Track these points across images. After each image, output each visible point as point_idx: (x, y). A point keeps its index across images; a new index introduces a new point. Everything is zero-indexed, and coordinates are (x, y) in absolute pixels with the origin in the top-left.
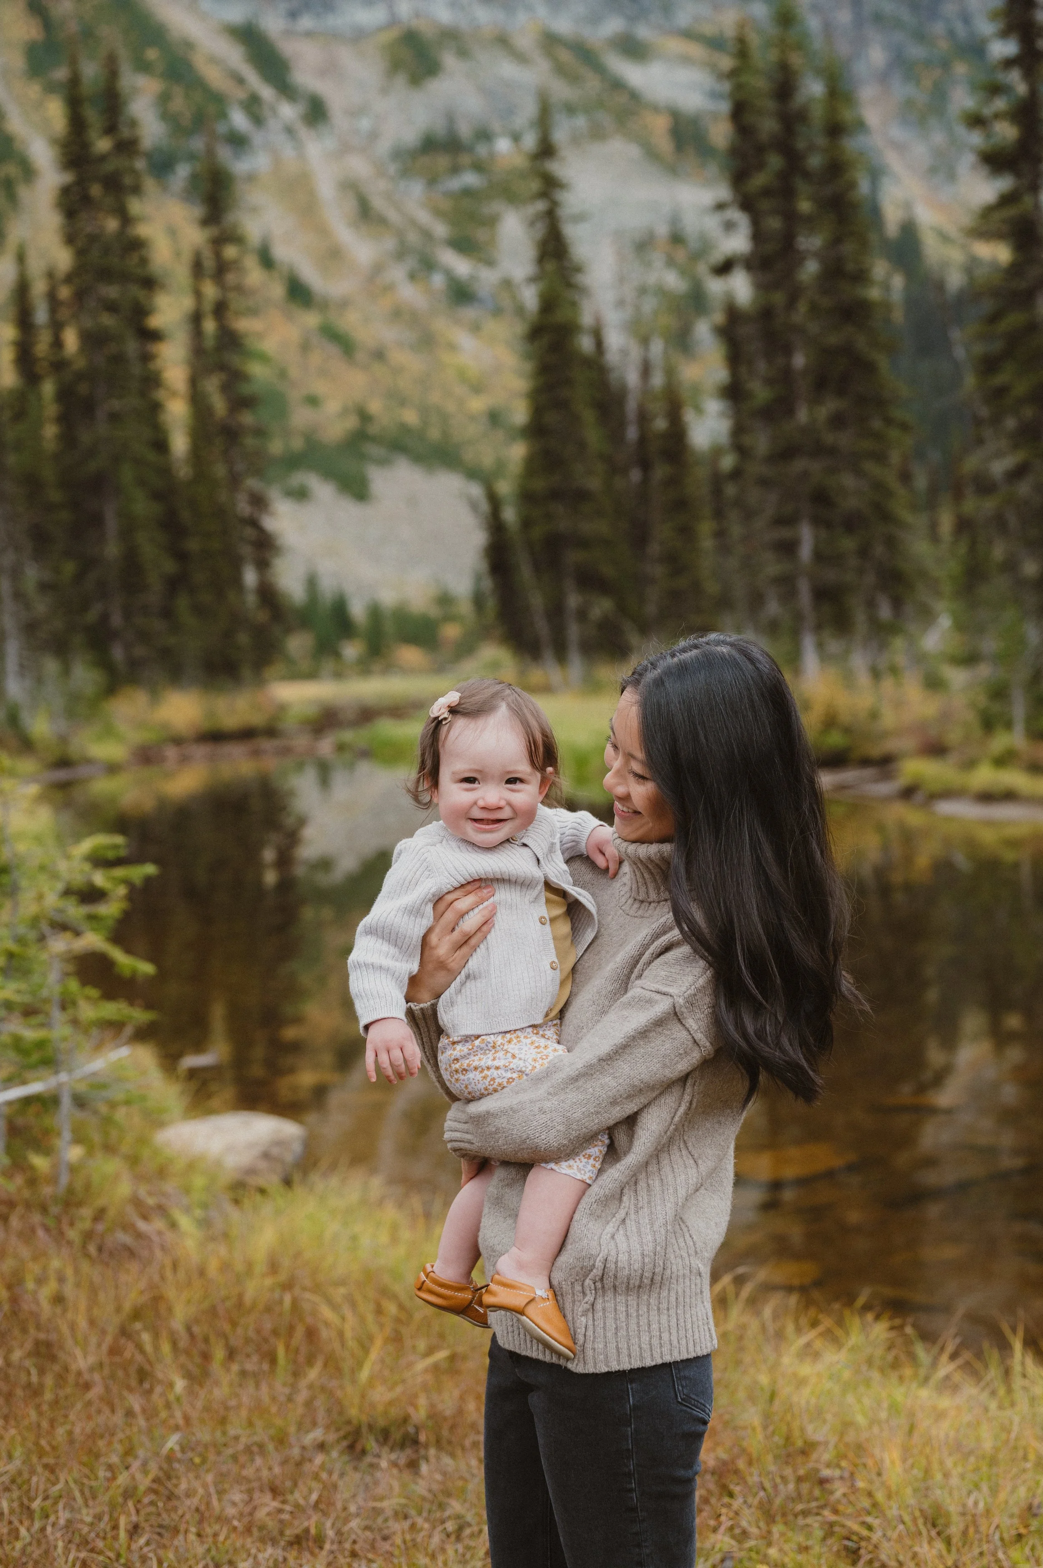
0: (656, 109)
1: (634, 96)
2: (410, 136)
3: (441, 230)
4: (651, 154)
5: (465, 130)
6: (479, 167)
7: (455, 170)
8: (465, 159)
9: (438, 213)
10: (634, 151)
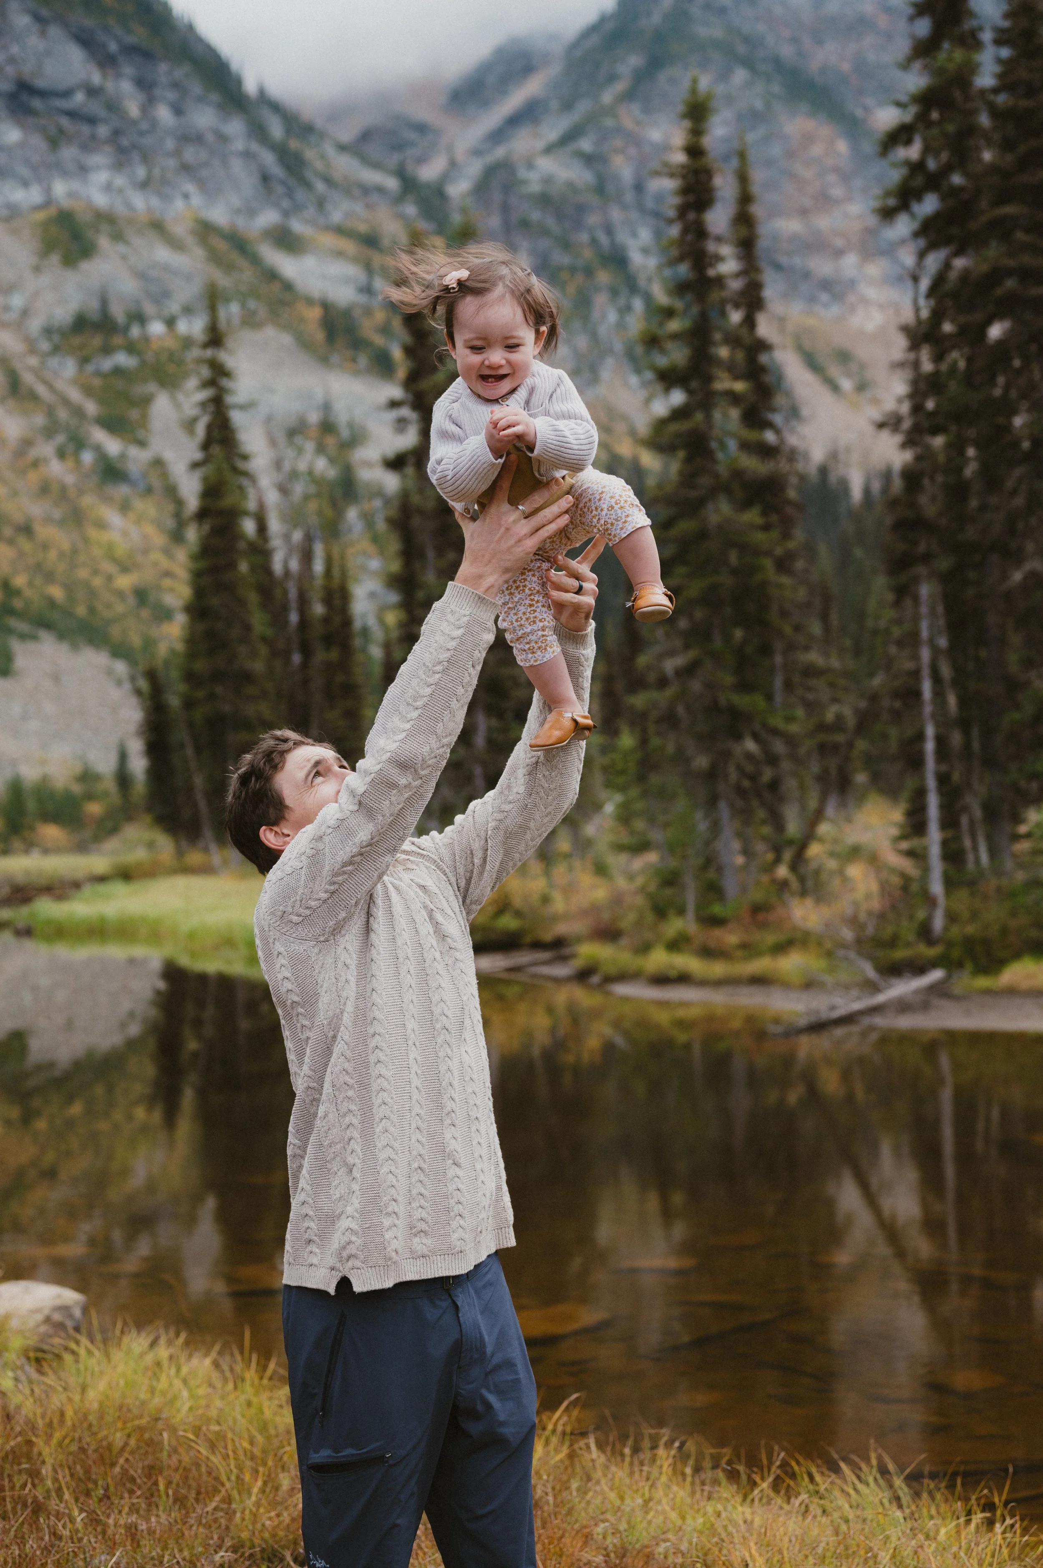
0: (310, 301)
1: (288, 286)
2: (63, 314)
3: (91, 408)
4: (304, 344)
5: (118, 313)
6: (131, 348)
7: (107, 350)
8: (117, 340)
9: (88, 391)
10: (287, 339)
